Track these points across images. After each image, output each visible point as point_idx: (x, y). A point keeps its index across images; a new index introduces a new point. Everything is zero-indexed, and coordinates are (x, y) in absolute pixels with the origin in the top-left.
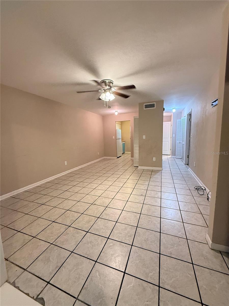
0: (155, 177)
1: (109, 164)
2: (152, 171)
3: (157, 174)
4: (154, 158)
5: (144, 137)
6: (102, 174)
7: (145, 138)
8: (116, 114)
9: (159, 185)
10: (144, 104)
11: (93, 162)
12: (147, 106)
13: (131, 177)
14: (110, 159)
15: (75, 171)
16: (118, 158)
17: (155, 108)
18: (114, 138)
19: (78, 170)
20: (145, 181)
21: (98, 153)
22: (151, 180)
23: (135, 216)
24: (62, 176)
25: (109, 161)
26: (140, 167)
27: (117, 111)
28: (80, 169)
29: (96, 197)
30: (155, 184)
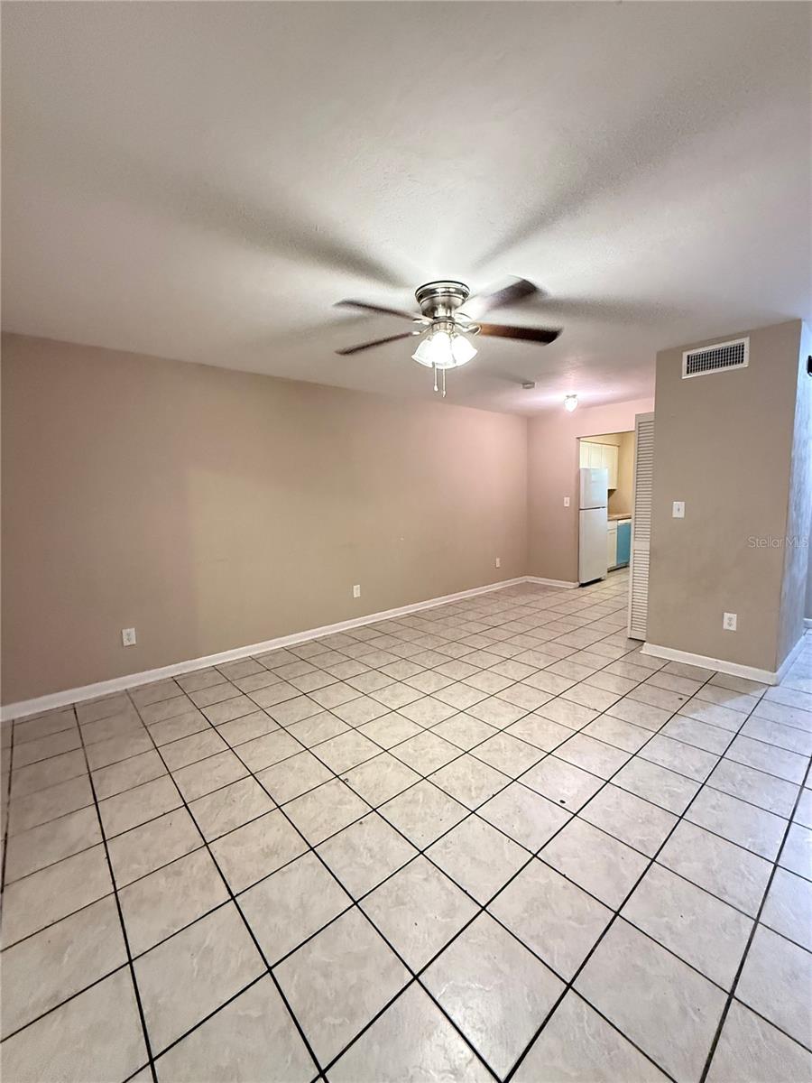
0: (701, 715)
1: (528, 611)
2: (710, 681)
3: (727, 704)
4: (727, 615)
5: (679, 510)
6: (467, 650)
7: (681, 515)
8: (571, 406)
9: (697, 771)
10: (685, 355)
11: (469, 594)
12: (696, 363)
13: (576, 694)
14: (545, 588)
15: (390, 621)
16: (583, 585)
17: (745, 364)
18: (568, 505)
19: (402, 618)
20: (630, 729)
21: (498, 560)
22: (671, 730)
23: (451, 911)
24: (339, 633)
25: (534, 597)
26: (648, 649)
27: (574, 396)
28: (410, 615)
29: (371, 750)
30: (676, 763)
